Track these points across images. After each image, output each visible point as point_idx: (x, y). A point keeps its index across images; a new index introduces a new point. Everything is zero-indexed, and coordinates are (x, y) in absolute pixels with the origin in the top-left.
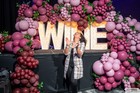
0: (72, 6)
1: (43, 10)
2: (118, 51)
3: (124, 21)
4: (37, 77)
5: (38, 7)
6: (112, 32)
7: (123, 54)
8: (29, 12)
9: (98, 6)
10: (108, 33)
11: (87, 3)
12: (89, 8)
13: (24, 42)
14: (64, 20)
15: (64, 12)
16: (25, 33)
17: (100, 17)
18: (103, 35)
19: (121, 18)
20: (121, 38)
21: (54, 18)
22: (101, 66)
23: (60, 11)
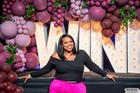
23: (70, 3)
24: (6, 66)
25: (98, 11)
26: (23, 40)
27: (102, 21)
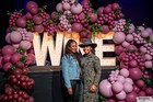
0: (73, 14)
1: (38, 19)
2: (130, 67)
3: (136, 31)
5: (33, 15)
6: (121, 44)
7: (136, 72)
8: (22, 22)
9: (104, 13)
10: (116, 45)
11: (91, 10)
12: (93, 16)
13: (16, 58)
14: (63, 30)
15: (64, 22)
16: (17, 46)
17: (106, 27)
18: (111, 48)
19: (132, 27)
20: (133, 52)
21: (52, 28)
22: (109, 86)
24: (20, 64)
27: (80, 33)
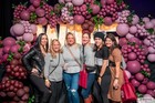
3: (141, 22)
4: (26, 89)
5: (36, 7)
7: (134, 65)
8: (26, 14)
9: (107, 4)
12: (96, 8)
23: (60, 13)
25: (80, 18)
26: (29, 37)
27: (82, 25)
